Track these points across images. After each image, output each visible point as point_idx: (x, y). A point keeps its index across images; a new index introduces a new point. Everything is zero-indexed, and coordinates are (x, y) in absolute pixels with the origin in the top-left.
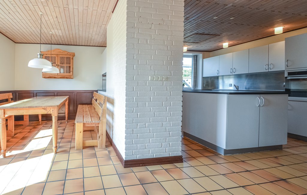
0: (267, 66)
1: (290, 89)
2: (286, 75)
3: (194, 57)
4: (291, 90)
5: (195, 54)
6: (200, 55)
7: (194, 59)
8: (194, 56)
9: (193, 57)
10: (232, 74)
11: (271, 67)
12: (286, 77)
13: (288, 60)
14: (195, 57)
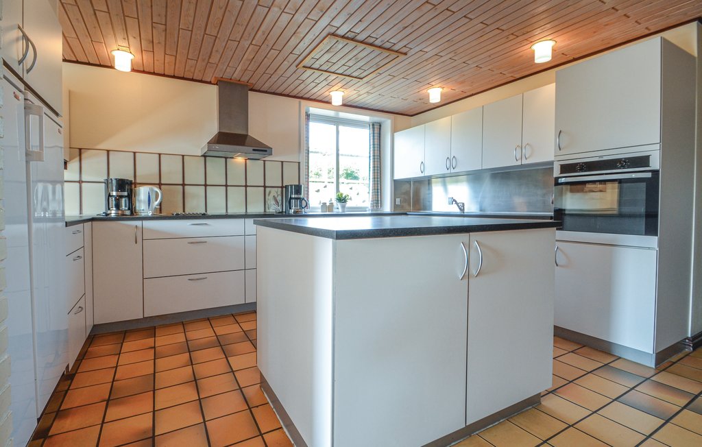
0: (519, 150)
1: (565, 210)
2: (557, 173)
3: (373, 128)
4: (566, 212)
5: (378, 118)
6: (387, 122)
7: (374, 133)
8: (373, 125)
9: (371, 127)
10: (449, 171)
11: (527, 152)
12: (557, 179)
13: (560, 131)
14: (377, 127)
